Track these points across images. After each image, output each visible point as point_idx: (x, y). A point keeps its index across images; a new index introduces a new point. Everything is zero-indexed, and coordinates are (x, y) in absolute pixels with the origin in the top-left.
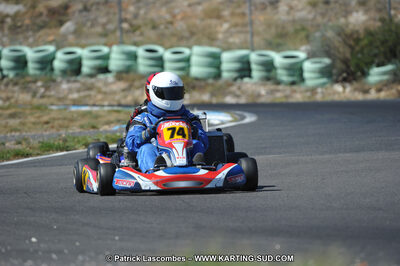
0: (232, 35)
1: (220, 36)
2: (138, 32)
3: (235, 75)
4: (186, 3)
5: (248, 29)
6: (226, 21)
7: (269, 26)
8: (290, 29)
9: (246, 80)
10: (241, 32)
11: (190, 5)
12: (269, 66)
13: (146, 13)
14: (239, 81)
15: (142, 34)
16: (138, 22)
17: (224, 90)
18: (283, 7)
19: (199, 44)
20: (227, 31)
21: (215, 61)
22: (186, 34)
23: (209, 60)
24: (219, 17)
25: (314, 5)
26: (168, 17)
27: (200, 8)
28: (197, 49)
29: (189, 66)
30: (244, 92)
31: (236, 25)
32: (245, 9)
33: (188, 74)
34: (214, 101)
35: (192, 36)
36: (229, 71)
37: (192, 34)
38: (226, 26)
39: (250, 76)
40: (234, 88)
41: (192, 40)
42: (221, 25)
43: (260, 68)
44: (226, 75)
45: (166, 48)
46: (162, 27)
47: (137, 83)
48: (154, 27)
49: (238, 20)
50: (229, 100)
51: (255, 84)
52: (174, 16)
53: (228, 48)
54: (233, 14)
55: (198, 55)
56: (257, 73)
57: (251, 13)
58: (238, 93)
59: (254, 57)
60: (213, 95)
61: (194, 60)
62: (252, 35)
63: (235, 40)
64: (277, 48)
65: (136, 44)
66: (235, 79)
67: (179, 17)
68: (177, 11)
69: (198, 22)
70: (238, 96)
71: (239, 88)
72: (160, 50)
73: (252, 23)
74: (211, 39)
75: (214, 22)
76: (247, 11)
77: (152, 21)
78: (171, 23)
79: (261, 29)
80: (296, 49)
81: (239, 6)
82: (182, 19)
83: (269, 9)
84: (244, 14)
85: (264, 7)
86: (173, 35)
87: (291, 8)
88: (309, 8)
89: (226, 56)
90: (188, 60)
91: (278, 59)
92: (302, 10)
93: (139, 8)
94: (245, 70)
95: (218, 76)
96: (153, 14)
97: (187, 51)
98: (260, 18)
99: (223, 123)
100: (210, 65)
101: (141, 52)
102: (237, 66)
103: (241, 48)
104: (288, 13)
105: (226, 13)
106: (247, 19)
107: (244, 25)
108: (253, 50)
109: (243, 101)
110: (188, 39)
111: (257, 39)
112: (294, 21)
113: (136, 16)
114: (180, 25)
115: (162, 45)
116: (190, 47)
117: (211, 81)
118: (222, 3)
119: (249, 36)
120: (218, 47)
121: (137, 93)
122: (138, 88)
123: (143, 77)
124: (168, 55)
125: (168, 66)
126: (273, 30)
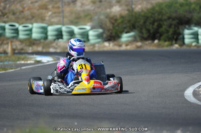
0: (53, 18)
1: (47, 18)
2: (5, 17)
3: (54, 38)
4: (30, 2)
5: (61, 14)
6: (50, 11)
7: (71, 13)
8: (82, 15)
9: (60, 40)
10: (56, 16)
11: (32, 3)
12: (72, 34)
13: (9, 7)
14: (56, 41)
15: (8, 17)
16: (4, 11)
17: (49, 45)
18: (78, 4)
19: (36, 22)
20: (50, 16)
21: (44, 31)
22: (30, 17)
23: (41, 30)
24: (46, 9)
25: (94, 3)
26: (21, 9)
27: (37, 4)
28: (35, 25)
29: (31, 33)
30: (59, 46)
31: (55, 13)
32: (59, 4)
33: (31, 37)
34: (44, 51)
35: (33, 18)
36: (52, 36)
37: (33, 17)
38: (50, 13)
39: (62, 38)
40: (54, 44)
41: (34, 19)
42: (48, 13)
43: (67, 34)
44: (50, 38)
45: (20, 24)
46: (18, 14)
47: (5, 42)
48: (14, 14)
49: (56, 10)
50: (52, 50)
51: (65, 42)
52: (24, 8)
53: (51, 24)
54: (53, 7)
55: (36, 28)
56: (65, 37)
57: (63, 7)
58: (56, 46)
59: (64, 29)
60: (43, 48)
61: (34, 30)
62: (63, 17)
63: (55, 20)
64: (76, 24)
65: (5, 22)
66: (55, 40)
67: (26, 9)
68: (25, 6)
69: (35, 11)
70: (56, 48)
71: (57, 44)
72: (17, 25)
73: (63, 12)
74: (42, 20)
75: (44, 11)
76: (61, 6)
77: (12, 10)
78: (22, 12)
79: (67, 14)
80: (85, 25)
81: (56, 3)
82: (28, 10)
83: (72, 5)
84: (59, 8)
85: (69, 4)
86: (23, 18)
87: (83, 4)
88: (92, 4)
89: (50, 28)
90: (31, 30)
91: (76, 29)
92: (88, 5)
93: (6, 4)
94: (59, 35)
95: (46, 38)
96: (13, 7)
97: (30, 26)
98: (67, 9)
99: (48, 62)
100: (42, 33)
101: (7, 26)
102: (55, 33)
103: (57, 24)
104: (81, 7)
105: (50, 7)
106: (60, 10)
107: (60, 13)
108: (63, 25)
109: (58, 51)
110: (31, 20)
111: (65, 20)
112: (84, 11)
113: (4, 8)
114: (27, 13)
115: (18, 23)
116: (32, 24)
117: (42, 41)
118: (48, 2)
119: (61, 18)
120: (46, 23)
121: (5, 47)
122: (6, 44)
123: (8, 39)
124: (21, 28)
125: (20, 33)
126: (74, 15)
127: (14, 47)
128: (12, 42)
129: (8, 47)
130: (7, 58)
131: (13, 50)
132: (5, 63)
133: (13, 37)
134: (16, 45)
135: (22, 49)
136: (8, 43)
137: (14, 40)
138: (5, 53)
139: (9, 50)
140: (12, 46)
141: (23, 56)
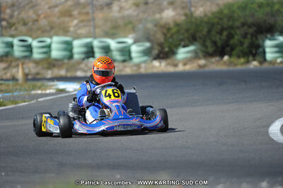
0: (80, 28)
1: (72, 29)
2: (13, 28)
3: (83, 56)
4: (47, 7)
5: (91, 23)
6: (75, 18)
7: (106, 21)
8: (121, 23)
9: (91, 59)
10: (84, 26)
11: (50, 8)
12: (107, 49)
13: (19, 14)
14: (86, 61)
15: (16, 29)
16: (14, 20)
17: (75, 67)
18: (115, 7)
19: (57, 34)
20: (76, 25)
21: (68, 47)
22: (48, 28)
23: (63, 46)
24: (70, 16)
25: (137, 5)
26: (34, 17)
27: (57, 10)
28: (56, 39)
29: (50, 51)
30: (90, 69)
31: (82, 21)
32: (89, 9)
33: (50, 56)
34: (69, 75)
35: (51, 30)
36: (79, 53)
37: (52, 28)
38: (75, 22)
39: (93, 57)
40: (82, 66)
41: (53, 31)
42: (72, 21)
43: (102, 51)
44: (76, 56)
45: (34, 39)
46: (30, 24)
47: (14, 64)
48: (25, 24)
49: (84, 17)
50: (80, 74)
52: (39, 16)
53: (78, 37)
54: (80, 13)
55: (56, 43)
56: (98, 54)
57: (93, 13)
58: (86, 68)
59: (96, 43)
60: (68, 70)
61: (54, 46)
62: (95, 27)
63: (82, 31)
64: (113, 36)
65: (12, 36)
66: (83, 59)
67: (42, 16)
68: (40, 12)
69: (55, 19)
70: (85, 71)
71: (86, 65)
72: (30, 40)
73: (94, 19)
74: (65, 31)
75: (67, 19)
76: (90, 11)
77: (23, 19)
78: (37, 21)
79: (99, 22)
80: (125, 37)
81: (84, 8)
82: (45, 17)
83: (106, 9)
84: (87, 13)
85: (101, 8)
86: (39, 29)
87: (121, 8)
88: (134, 8)
89: (76, 43)
90: (49, 46)
91: (113, 44)
92: (130, 8)
93: (13, 11)
94: (90, 52)
95: (71, 57)
96: (23, 15)
97: (48, 40)
98: (99, 16)
99: (75, 90)
101: (16, 41)
102: (84, 49)
103: (86, 37)
104: (119, 11)
105: (75, 13)
106: (90, 17)
107: (89, 21)
108: (95, 38)
110: (49, 32)
111: (98, 31)
112: (123, 18)
113: (11, 16)
114: (43, 22)
115: (30, 36)
116: (51, 37)
117: (66, 61)
118: (72, 6)
119: (92, 29)
120: (70, 36)
121: (14, 71)
122: (14, 67)
123: (18, 59)
124: (35, 43)
125: (35, 51)
126: (109, 24)
127: (27, 71)
128: (23, 64)
129: (18, 72)
130: (18, 87)
131: (26, 75)
132: (15, 94)
133: (25, 57)
134: (29, 68)
135: (38, 74)
136: (17, 66)
137: (27, 61)
138: (14, 79)
139: (20, 75)
140: (23, 69)
141: (39, 84)
